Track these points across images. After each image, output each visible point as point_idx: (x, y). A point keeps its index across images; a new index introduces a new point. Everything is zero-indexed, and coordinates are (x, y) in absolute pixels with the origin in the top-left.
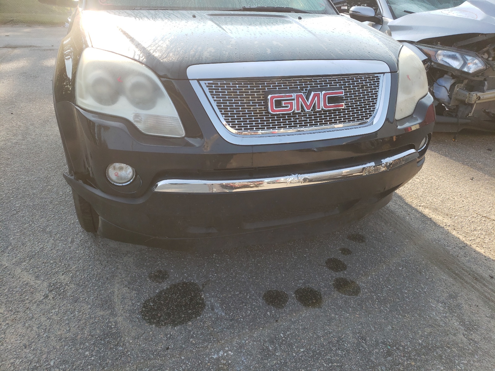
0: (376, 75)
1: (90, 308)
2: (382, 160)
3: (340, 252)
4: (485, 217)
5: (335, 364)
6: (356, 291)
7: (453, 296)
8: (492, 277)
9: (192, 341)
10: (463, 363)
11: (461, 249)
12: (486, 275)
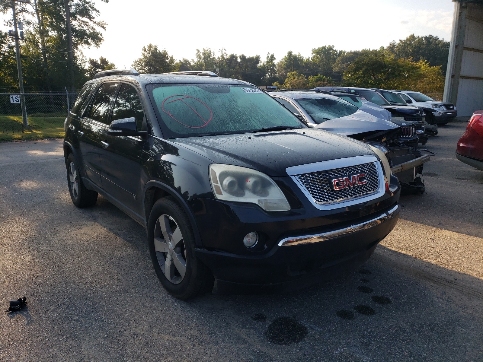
0: (373, 163)
1: (232, 345)
2: (388, 212)
3: (362, 282)
4: (429, 247)
5: (408, 341)
6: (389, 302)
7: (443, 293)
8: (456, 280)
9: (316, 348)
10: (472, 325)
11: (428, 267)
12: (453, 279)
